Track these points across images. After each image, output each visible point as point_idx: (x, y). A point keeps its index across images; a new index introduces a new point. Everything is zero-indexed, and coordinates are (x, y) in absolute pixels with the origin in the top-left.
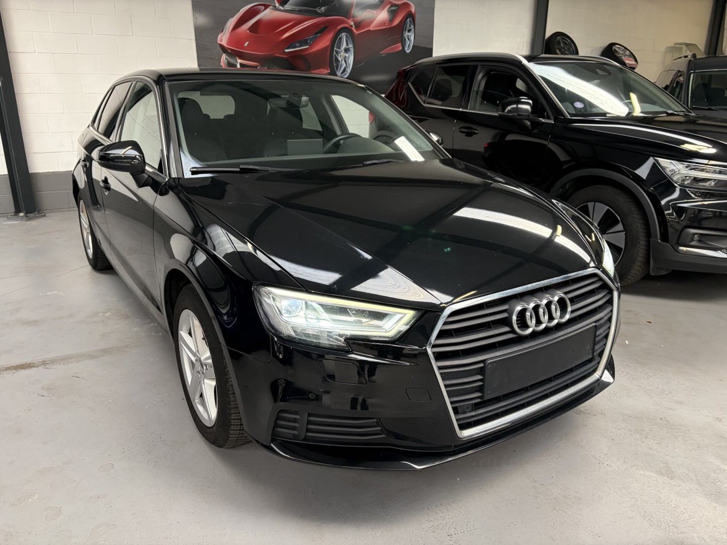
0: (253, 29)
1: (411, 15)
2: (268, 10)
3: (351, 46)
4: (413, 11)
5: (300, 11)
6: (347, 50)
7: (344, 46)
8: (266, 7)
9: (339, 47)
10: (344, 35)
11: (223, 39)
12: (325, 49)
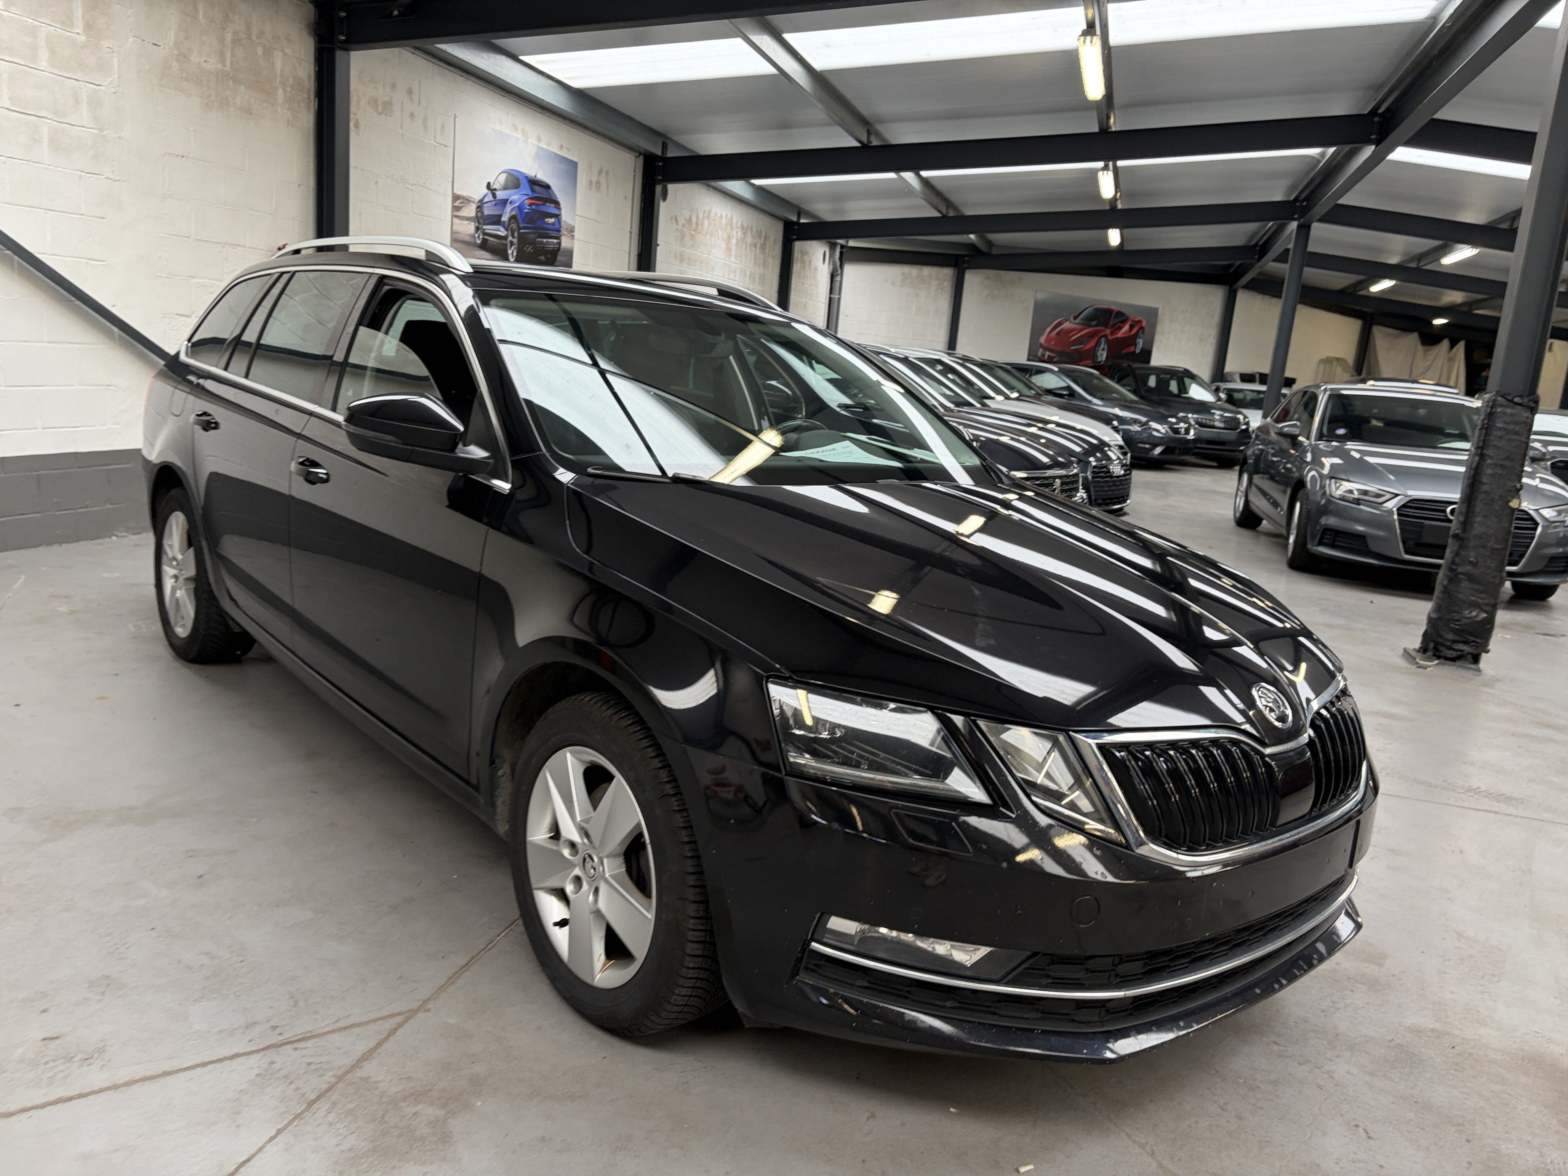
0: (1058, 334)
1: (1142, 328)
2: (1067, 323)
3: (1106, 347)
4: (1144, 324)
5: (1083, 324)
6: (1103, 349)
7: (1102, 347)
8: (1067, 321)
9: (1100, 346)
10: (1103, 339)
11: (1042, 340)
12: (1091, 349)
